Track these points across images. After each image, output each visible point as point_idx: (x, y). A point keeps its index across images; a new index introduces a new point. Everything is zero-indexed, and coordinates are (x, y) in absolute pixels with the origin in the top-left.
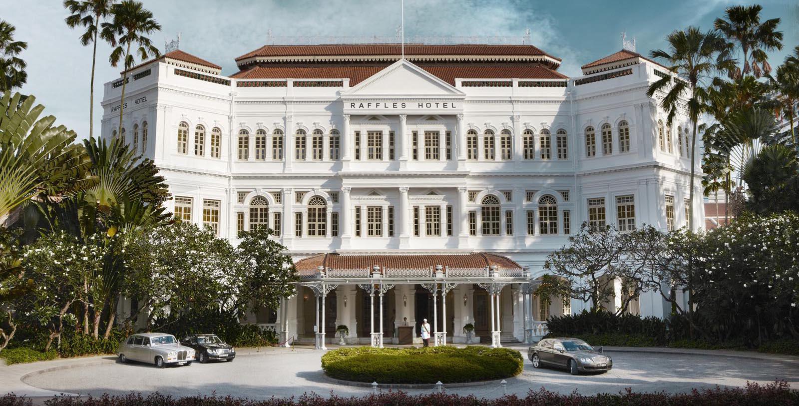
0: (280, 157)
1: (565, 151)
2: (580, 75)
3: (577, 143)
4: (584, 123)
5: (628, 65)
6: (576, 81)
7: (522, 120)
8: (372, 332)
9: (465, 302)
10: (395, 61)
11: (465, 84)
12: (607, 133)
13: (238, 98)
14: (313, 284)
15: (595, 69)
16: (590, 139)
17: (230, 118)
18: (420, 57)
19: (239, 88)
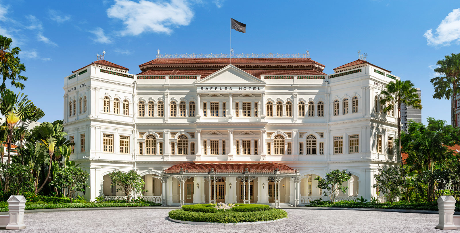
0: (162, 115)
1: (322, 112)
2: (333, 73)
3: (328, 109)
4: (334, 98)
5: (360, 67)
6: (330, 76)
7: (298, 97)
8: (210, 200)
9: (263, 187)
10: (224, 66)
11: (266, 78)
12: (346, 103)
13: (138, 85)
14: (177, 176)
15: (341, 70)
16: (336, 105)
17: (133, 96)
18: (241, 65)
19: (138, 79)
